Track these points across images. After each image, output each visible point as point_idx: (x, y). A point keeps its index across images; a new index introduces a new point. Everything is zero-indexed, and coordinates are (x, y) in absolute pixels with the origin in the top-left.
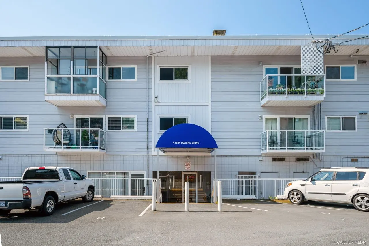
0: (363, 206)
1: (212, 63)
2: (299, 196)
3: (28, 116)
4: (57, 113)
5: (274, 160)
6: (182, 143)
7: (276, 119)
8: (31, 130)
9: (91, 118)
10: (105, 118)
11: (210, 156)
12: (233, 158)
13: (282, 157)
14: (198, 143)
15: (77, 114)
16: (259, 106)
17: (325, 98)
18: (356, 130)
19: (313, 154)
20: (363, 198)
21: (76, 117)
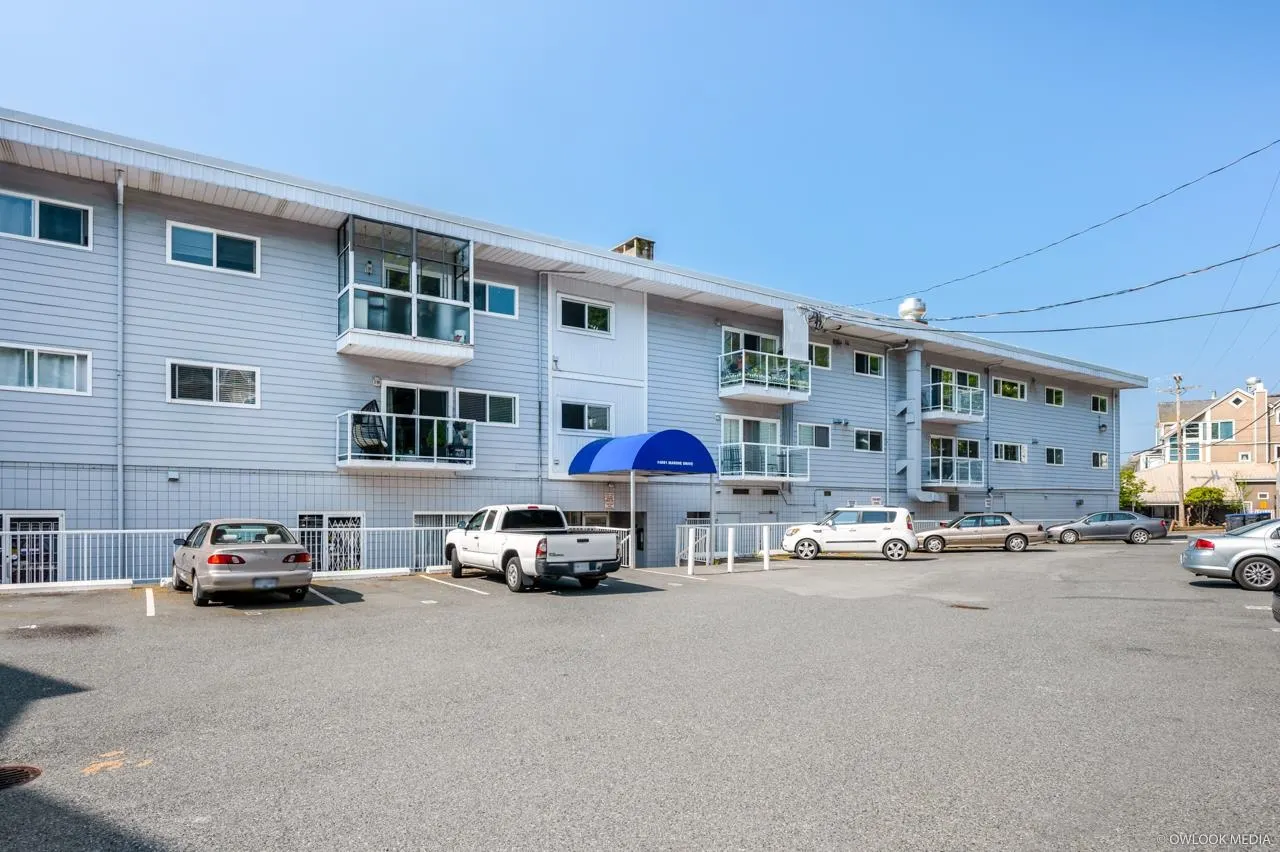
0: (896, 555)
1: (649, 308)
2: (812, 548)
3: (259, 368)
4: (339, 370)
5: (736, 492)
6: (670, 463)
7: (737, 421)
8: (266, 405)
9: (422, 391)
10: (454, 394)
11: (644, 483)
12: (680, 487)
13: (743, 488)
14: (691, 464)
15: (389, 378)
16: (716, 397)
17: (809, 397)
18: (830, 448)
19: (783, 483)
20: (895, 545)
21: (386, 383)
